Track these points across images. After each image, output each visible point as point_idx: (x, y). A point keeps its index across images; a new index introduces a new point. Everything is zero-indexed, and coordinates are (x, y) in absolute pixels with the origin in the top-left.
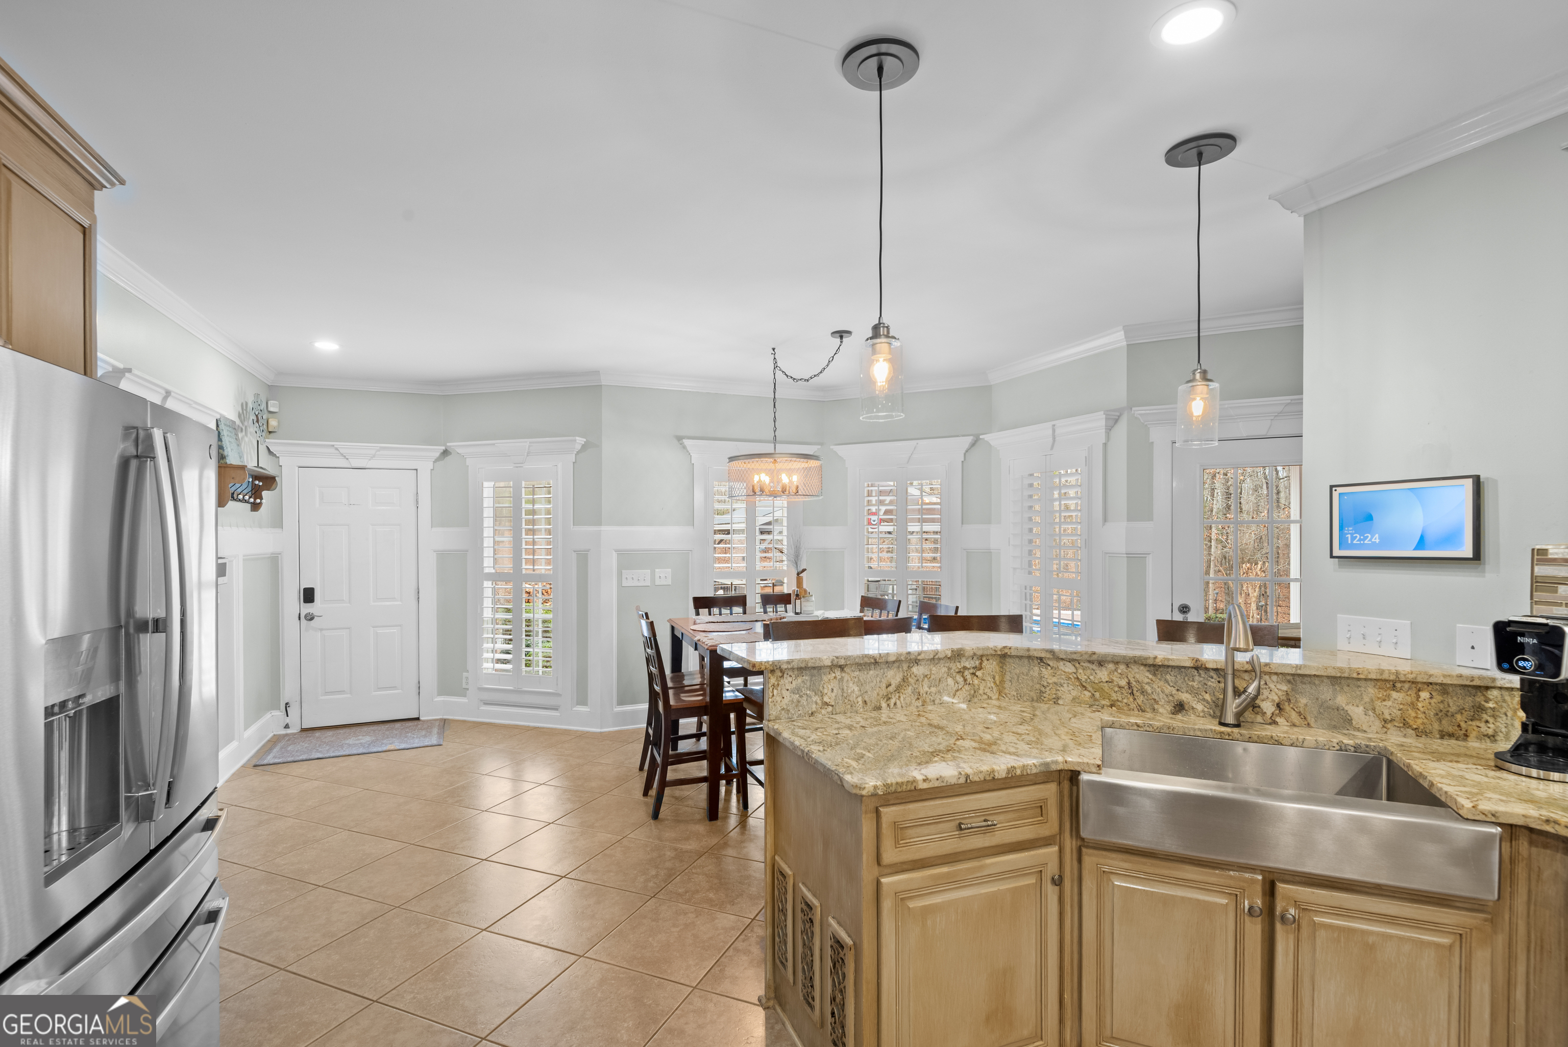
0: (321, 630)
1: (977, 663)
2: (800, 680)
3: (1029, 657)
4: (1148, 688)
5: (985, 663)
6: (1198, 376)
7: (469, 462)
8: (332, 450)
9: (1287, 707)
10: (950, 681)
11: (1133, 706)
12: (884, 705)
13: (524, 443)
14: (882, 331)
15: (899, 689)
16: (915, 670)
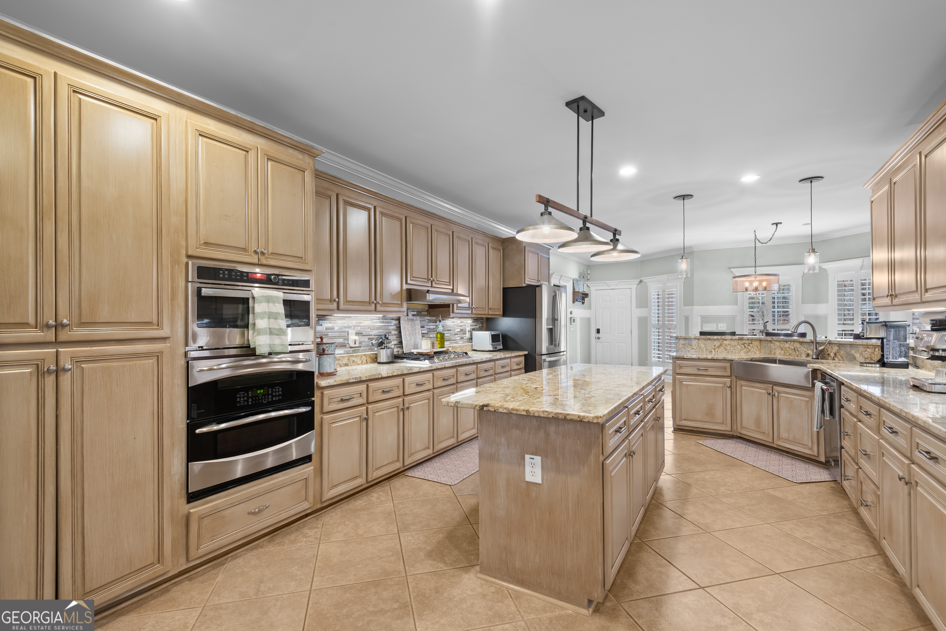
0: (602, 342)
1: (750, 342)
2: (685, 342)
3: (767, 340)
4: (799, 349)
5: (753, 342)
6: (811, 251)
7: (648, 284)
8: (605, 284)
9: (838, 354)
10: (739, 346)
11: (795, 355)
13: (665, 277)
14: (684, 257)
15: (718, 347)
16: (725, 342)
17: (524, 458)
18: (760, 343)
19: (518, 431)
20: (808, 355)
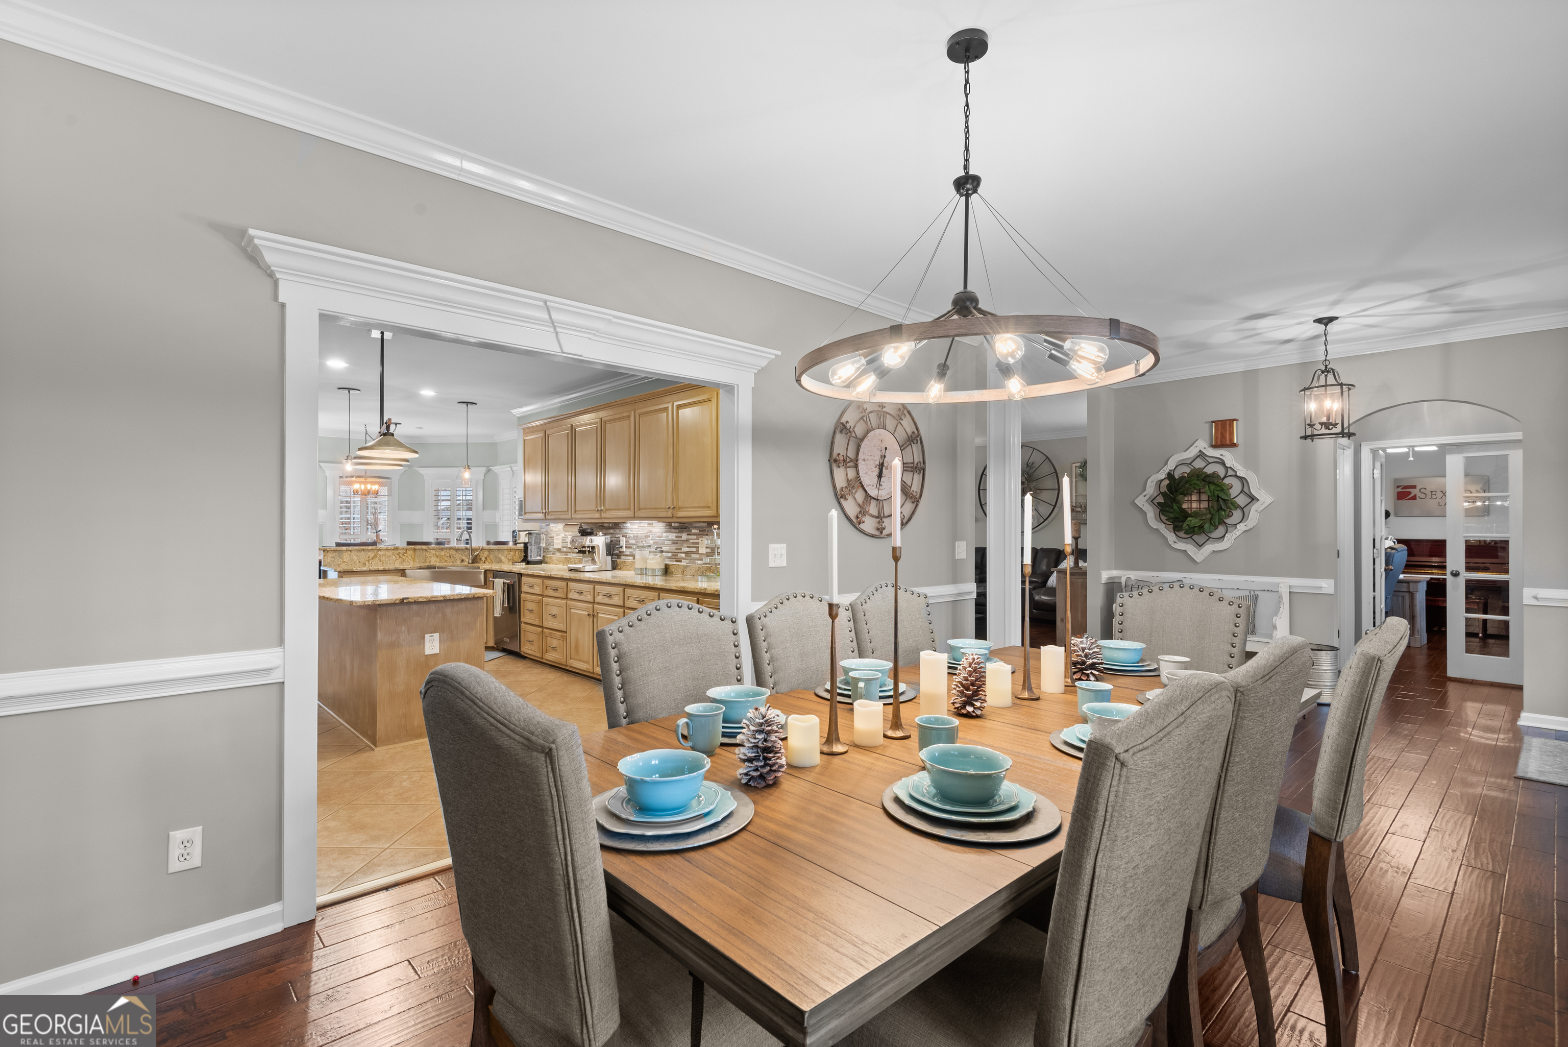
1: (405, 551)
3: (423, 549)
4: (454, 556)
5: (408, 551)
9: (488, 558)
10: (394, 557)
11: (451, 562)
12: (367, 563)
14: (349, 458)
15: (373, 558)
16: (379, 553)
17: (424, 638)
18: (414, 552)
19: (419, 618)
20: (463, 561)
